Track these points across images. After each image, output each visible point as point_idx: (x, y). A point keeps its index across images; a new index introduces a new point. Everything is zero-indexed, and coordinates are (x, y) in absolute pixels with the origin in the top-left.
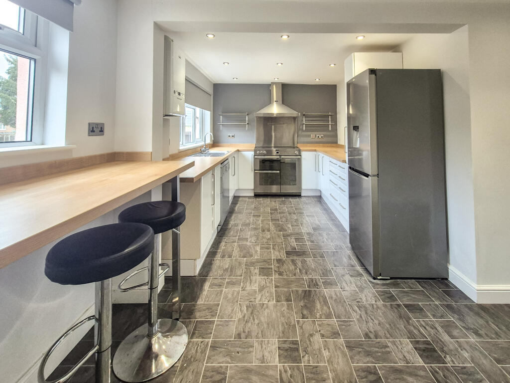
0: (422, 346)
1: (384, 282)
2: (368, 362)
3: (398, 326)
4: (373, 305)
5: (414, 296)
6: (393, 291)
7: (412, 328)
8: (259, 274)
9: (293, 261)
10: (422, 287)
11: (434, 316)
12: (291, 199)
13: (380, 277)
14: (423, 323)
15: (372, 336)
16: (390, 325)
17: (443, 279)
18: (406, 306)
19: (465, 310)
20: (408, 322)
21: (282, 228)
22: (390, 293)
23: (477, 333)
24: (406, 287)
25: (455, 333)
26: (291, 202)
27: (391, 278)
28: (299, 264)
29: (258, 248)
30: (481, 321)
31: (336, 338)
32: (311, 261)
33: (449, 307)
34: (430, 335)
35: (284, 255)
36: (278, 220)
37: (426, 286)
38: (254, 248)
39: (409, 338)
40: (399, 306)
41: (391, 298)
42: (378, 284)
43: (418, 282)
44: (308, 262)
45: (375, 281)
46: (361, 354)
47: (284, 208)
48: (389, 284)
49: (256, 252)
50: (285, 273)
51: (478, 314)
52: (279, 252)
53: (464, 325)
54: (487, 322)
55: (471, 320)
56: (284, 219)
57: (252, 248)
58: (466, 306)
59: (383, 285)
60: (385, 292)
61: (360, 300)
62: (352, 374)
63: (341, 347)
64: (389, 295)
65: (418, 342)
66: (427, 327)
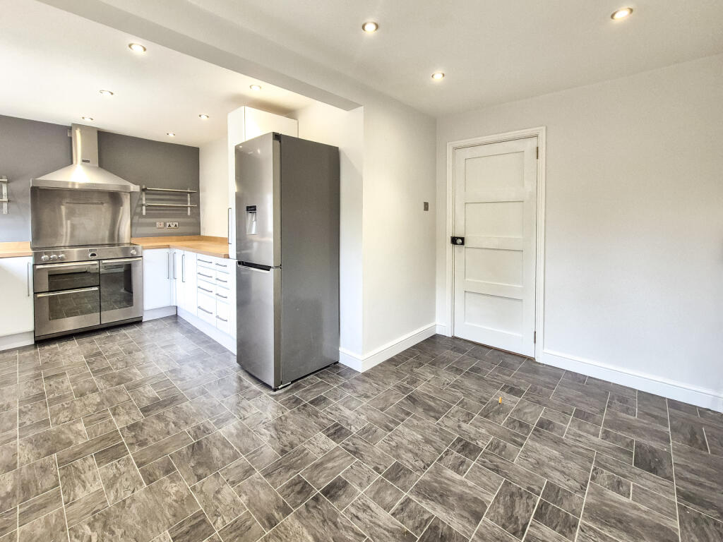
0: (332, 431)
1: (286, 389)
2: (291, 477)
3: (309, 425)
4: (280, 418)
5: (315, 390)
6: (297, 394)
7: (322, 420)
8: (99, 464)
9: (158, 417)
10: (321, 378)
11: (335, 399)
12: (124, 331)
13: (282, 386)
14: (329, 410)
15: (287, 449)
16: (302, 428)
17: (335, 363)
18: (312, 402)
19: (355, 382)
20: (317, 416)
21: (123, 378)
22: (294, 397)
23: (367, 397)
24: (308, 385)
25: (353, 404)
26: (125, 335)
27: (292, 382)
28: (171, 416)
29: (81, 427)
30: (367, 386)
31: (250, 476)
32: (189, 405)
33: (344, 385)
34: (336, 417)
35: (138, 414)
36: (109, 368)
37: (323, 376)
38: (70, 430)
39: (320, 430)
40: (305, 406)
41: (297, 401)
42: (280, 394)
43: (317, 375)
44: (185, 409)
45: (277, 392)
46: (282, 474)
47: (115, 348)
48: (291, 389)
49: (78, 433)
50: (150, 439)
51: (364, 381)
52: (128, 413)
53: (357, 395)
54: (371, 384)
55: (361, 388)
56: (120, 365)
57: (66, 431)
58: (355, 378)
59: (286, 392)
60: (290, 399)
61: (266, 420)
62: (278, 499)
63: (259, 480)
64: (294, 400)
65: (328, 429)
66: (332, 412)
